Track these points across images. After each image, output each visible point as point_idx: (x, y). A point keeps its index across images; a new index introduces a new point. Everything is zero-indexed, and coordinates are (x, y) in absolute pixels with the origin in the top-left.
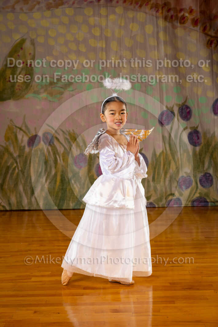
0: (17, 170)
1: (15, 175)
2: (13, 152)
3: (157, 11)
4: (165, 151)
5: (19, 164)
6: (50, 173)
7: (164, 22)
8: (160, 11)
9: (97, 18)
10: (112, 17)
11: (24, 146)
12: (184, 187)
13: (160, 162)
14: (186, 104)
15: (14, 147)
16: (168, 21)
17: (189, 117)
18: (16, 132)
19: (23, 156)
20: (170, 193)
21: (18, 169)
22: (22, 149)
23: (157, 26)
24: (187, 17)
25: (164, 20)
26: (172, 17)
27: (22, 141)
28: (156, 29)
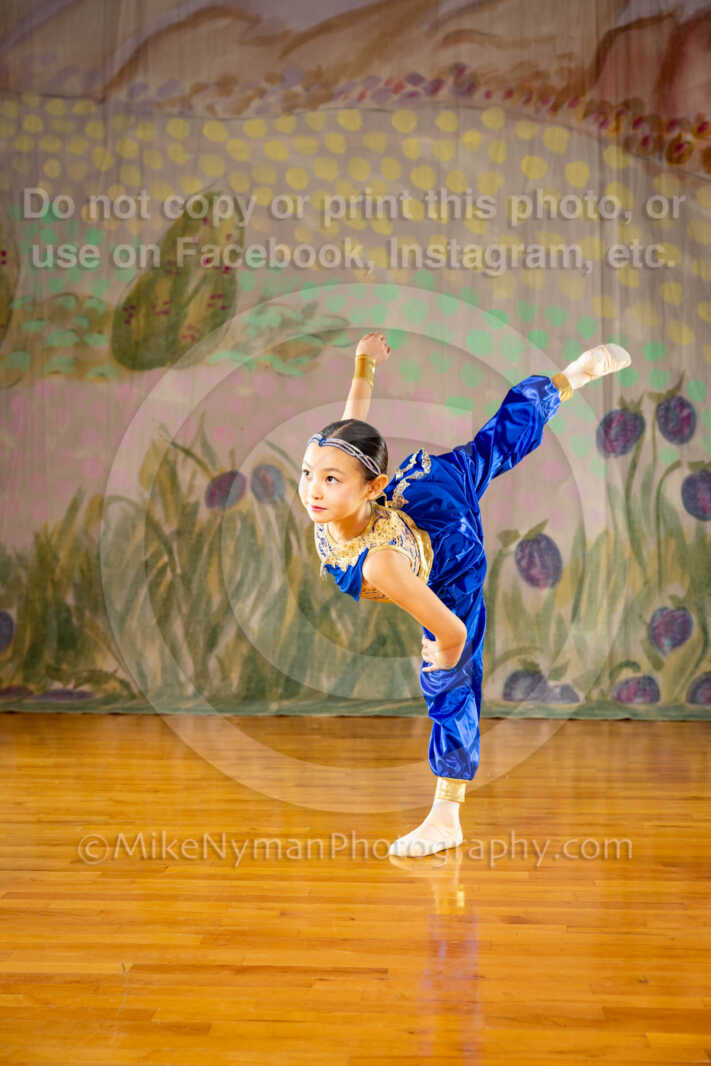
0: (169, 575)
1: (162, 589)
2: (163, 521)
3: (603, 124)
4: (612, 532)
5: (177, 559)
6: (267, 584)
7: (621, 157)
8: (612, 124)
9: (427, 140)
10: (471, 137)
11: (197, 505)
12: (666, 642)
13: (598, 566)
14: (679, 394)
15: (165, 506)
16: (634, 150)
17: (687, 431)
18: (175, 462)
19: (191, 532)
20: (623, 660)
21: (173, 570)
22: (188, 514)
23: (602, 165)
24: (689, 143)
25: (621, 149)
26: (645, 141)
27: (191, 488)
28: (597, 175)
